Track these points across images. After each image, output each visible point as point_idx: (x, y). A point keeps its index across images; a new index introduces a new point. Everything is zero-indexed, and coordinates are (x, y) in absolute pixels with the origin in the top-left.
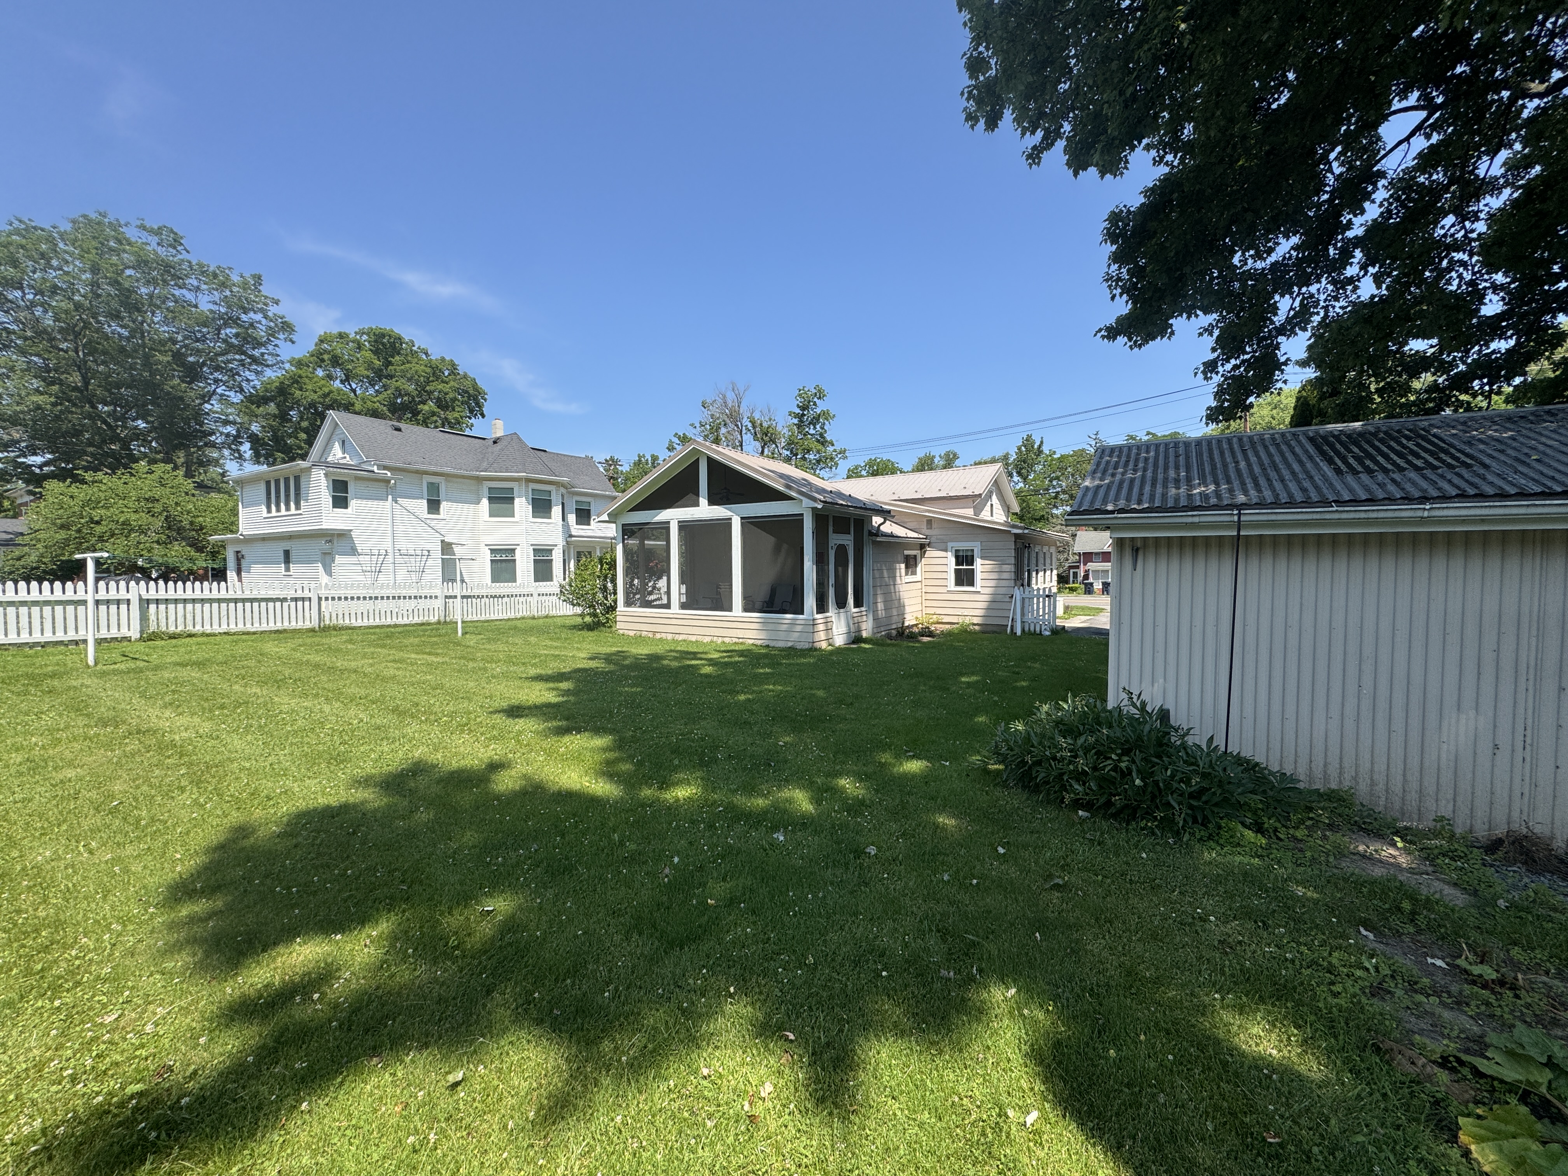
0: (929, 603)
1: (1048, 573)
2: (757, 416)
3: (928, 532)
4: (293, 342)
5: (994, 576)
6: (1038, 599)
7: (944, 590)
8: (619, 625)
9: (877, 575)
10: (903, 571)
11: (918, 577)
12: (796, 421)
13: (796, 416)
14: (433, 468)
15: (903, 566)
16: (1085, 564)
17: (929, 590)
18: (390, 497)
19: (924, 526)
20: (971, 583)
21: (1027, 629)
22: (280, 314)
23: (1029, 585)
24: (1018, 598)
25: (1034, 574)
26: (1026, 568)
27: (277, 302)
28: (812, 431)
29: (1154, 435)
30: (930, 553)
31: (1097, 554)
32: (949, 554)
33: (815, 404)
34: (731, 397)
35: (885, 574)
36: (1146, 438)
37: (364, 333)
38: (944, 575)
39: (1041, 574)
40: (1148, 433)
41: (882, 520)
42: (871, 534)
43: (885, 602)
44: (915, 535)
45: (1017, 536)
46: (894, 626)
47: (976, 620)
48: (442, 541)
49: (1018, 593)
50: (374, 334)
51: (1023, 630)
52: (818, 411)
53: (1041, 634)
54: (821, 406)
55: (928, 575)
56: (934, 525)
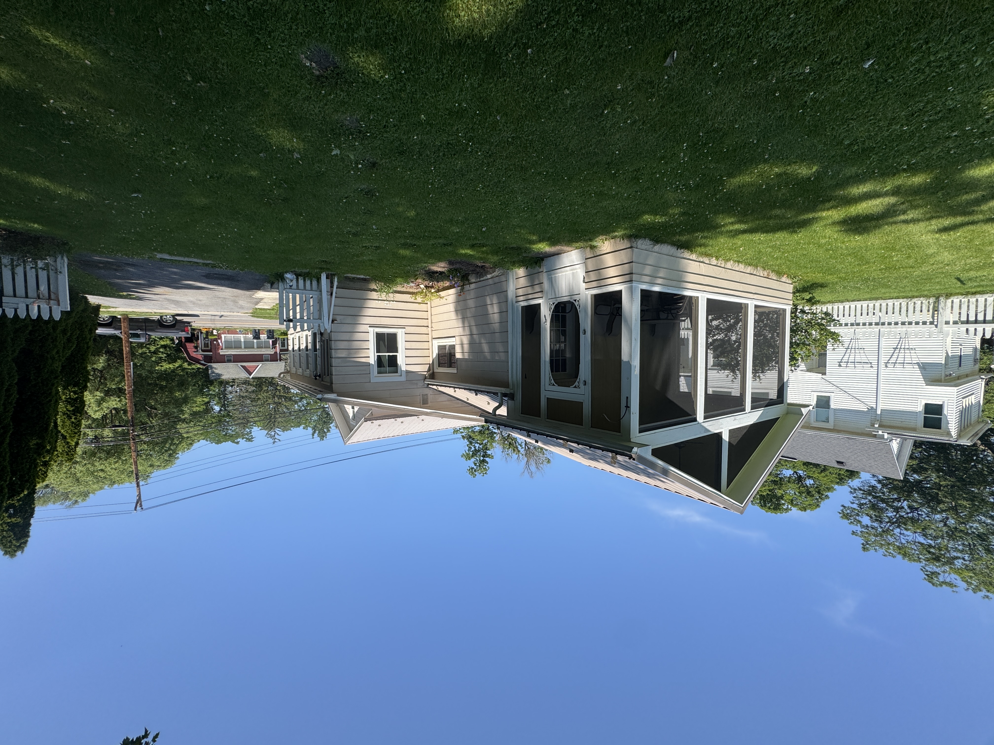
0: (424, 315)
1: (296, 348)
2: (515, 456)
3: (426, 391)
4: (843, 506)
5: (356, 345)
6: (302, 317)
7: (409, 330)
8: (790, 288)
9: (500, 348)
10: (458, 349)
11: (436, 343)
12: (489, 452)
13: (488, 456)
14: (824, 433)
15: (458, 356)
16: (276, 353)
17: (424, 330)
18: (879, 412)
19: (430, 398)
20: (380, 337)
21: (315, 283)
22: (852, 526)
23: (314, 335)
24: (326, 318)
25: (310, 346)
26: (318, 353)
27: (853, 533)
28: (477, 445)
29: (233, 442)
30: (423, 369)
31: (267, 360)
32: (404, 368)
33: (475, 464)
34: (533, 467)
35: (486, 348)
36: (239, 440)
37: (786, 510)
38: (409, 345)
39: (303, 347)
40: (238, 443)
41: (498, 412)
42: (511, 396)
43: (486, 314)
44: (441, 389)
45: (331, 391)
46: (473, 286)
47: (374, 295)
48: (824, 374)
49: (327, 326)
50: (780, 509)
51: (319, 280)
52: (473, 460)
53: (298, 275)
54: (471, 463)
55: (425, 346)
56: (419, 399)
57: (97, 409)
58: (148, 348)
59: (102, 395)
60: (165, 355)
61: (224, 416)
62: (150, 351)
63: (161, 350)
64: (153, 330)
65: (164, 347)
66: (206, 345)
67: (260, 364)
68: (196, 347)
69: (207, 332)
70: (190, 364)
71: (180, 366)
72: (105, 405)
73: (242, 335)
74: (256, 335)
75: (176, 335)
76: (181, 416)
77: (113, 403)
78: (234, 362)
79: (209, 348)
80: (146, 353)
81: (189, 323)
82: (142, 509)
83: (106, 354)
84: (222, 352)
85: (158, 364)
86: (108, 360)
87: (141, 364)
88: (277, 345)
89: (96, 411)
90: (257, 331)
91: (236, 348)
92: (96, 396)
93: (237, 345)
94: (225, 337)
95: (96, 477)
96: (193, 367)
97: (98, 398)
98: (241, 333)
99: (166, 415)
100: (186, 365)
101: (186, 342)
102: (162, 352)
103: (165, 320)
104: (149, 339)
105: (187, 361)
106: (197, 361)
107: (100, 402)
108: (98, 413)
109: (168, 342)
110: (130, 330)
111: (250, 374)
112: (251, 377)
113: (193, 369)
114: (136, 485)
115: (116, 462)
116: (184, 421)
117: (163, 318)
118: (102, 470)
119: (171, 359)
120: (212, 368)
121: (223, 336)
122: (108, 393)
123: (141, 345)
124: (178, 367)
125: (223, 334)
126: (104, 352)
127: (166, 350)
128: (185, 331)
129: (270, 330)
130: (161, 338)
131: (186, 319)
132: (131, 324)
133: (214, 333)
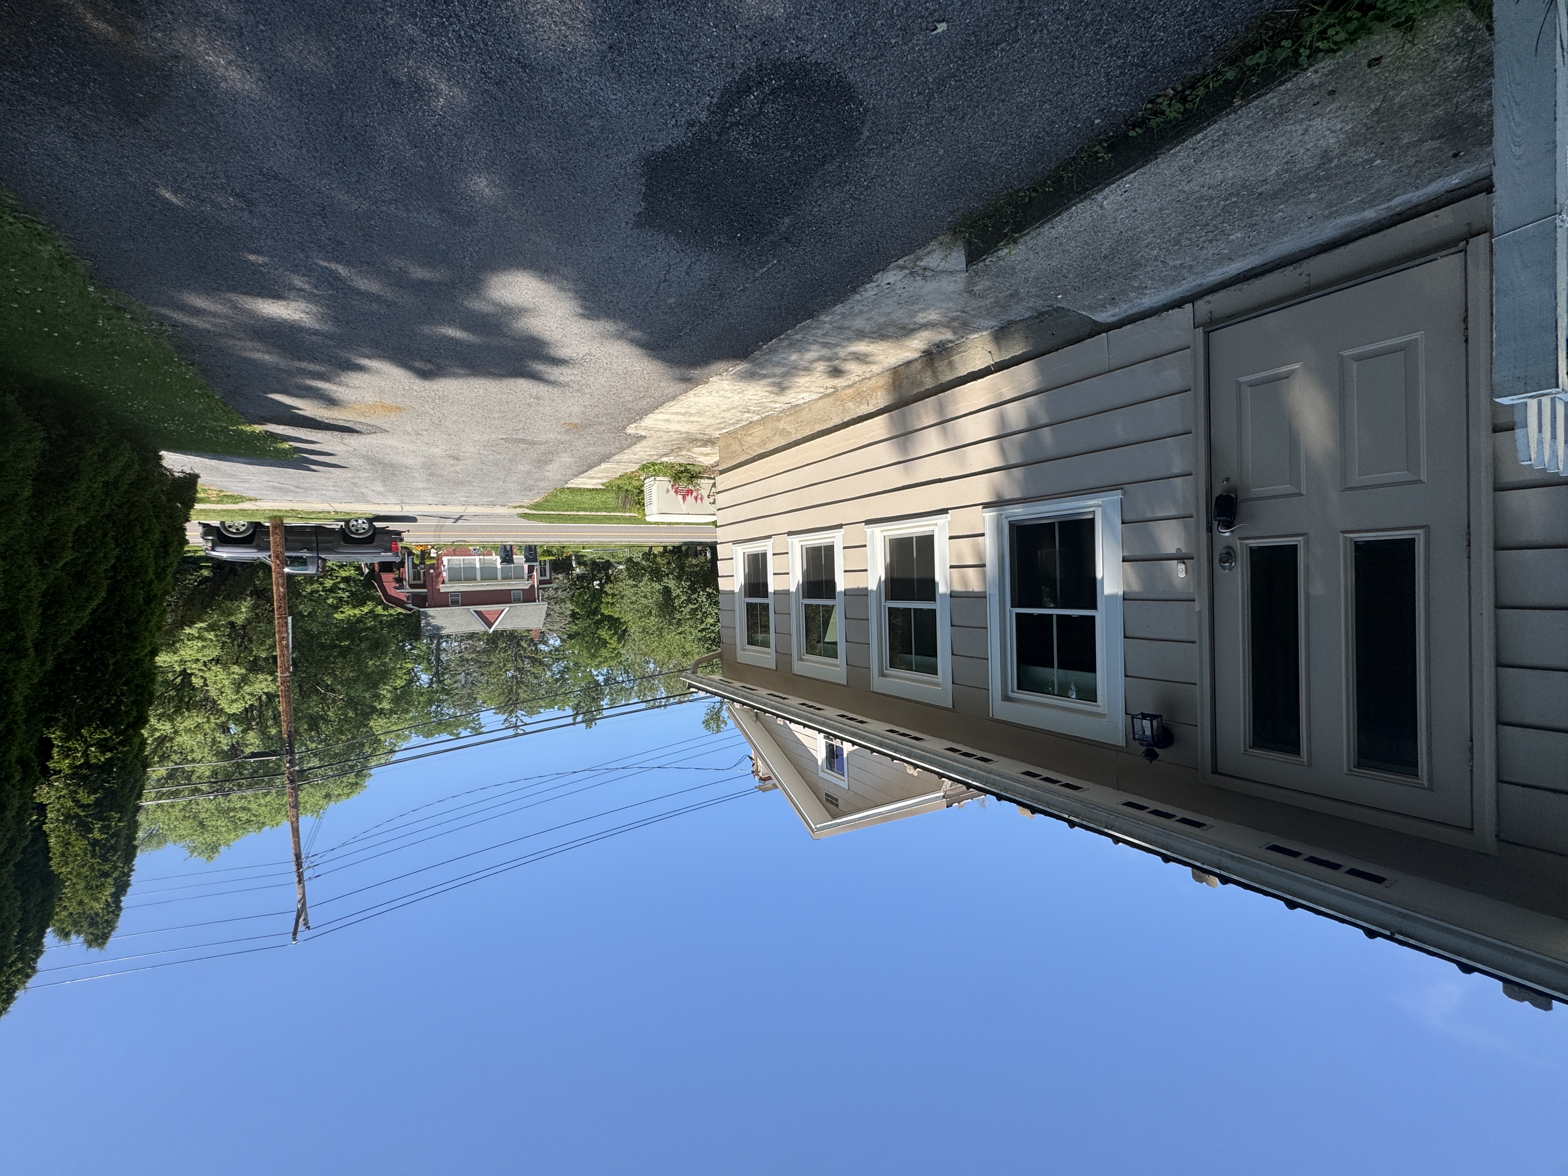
31: (517, 601)
57: (234, 697)
58: (321, 584)
59: (243, 671)
60: (347, 594)
61: (437, 692)
62: (324, 587)
63: (342, 586)
64: (331, 550)
65: (346, 580)
66: (417, 576)
67: (506, 608)
68: (400, 580)
69: (423, 553)
70: (386, 608)
71: (371, 611)
72: (247, 689)
73: (477, 558)
74: (507, 555)
75: (367, 558)
76: (376, 704)
77: (262, 685)
78: (462, 605)
79: (422, 582)
80: (318, 591)
81: (399, 533)
82: (308, 928)
83: (252, 596)
84: (443, 588)
85: (336, 608)
86: (254, 607)
87: (310, 613)
88: (535, 573)
89: (233, 701)
90: (508, 548)
91: (467, 580)
92: (233, 673)
93: (468, 575)
94: (449, 561)
95: (232, 820)
96: (391, 611)
97: (236, 676)
98: (476, 552)
99: (351, 703)
100: (379, 610)
101: (381, 571)
102: (343, 589)
103: (353, 529)
104: (324, 567)
105: (381, 603)
106: (399, 603)
107: (240, 684)
108: (235, 705)
109: (352, 572)
110: (288, 549)
111: (490, 625)
112: (491, 631)
113: (391, 615)
114: (297, 879)
115: (266, 795)
116: (381, 712)
117: (351, 524)
118: (244, 809)
119: (358, 600)
120: (426, 616)
121: (445, 560)
122: (255, 667)
123: (310, 579)
124: (367, 613)
125: (446, 555)
126: (248, 592)
127: (349, 586)
128: (390, 550)
129: (530, 546)
130: (341, 566)
131: (393, 526)
132: (289, 538)
133: (432, 555)
